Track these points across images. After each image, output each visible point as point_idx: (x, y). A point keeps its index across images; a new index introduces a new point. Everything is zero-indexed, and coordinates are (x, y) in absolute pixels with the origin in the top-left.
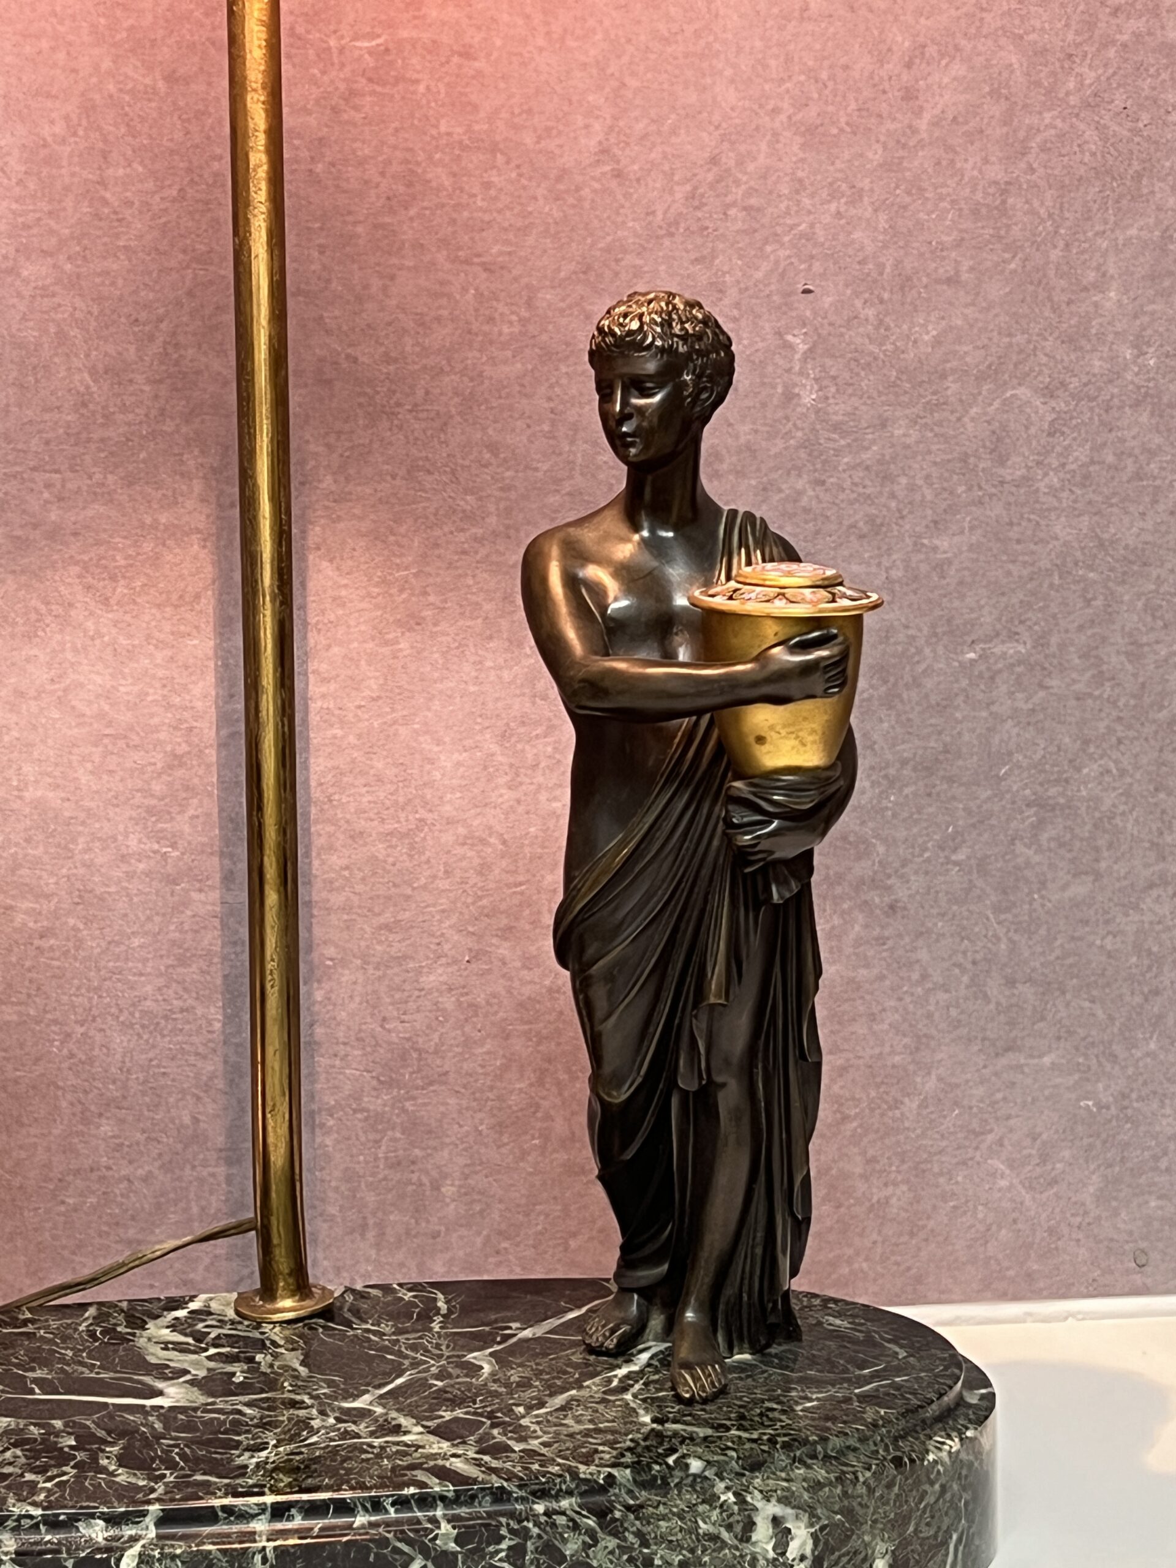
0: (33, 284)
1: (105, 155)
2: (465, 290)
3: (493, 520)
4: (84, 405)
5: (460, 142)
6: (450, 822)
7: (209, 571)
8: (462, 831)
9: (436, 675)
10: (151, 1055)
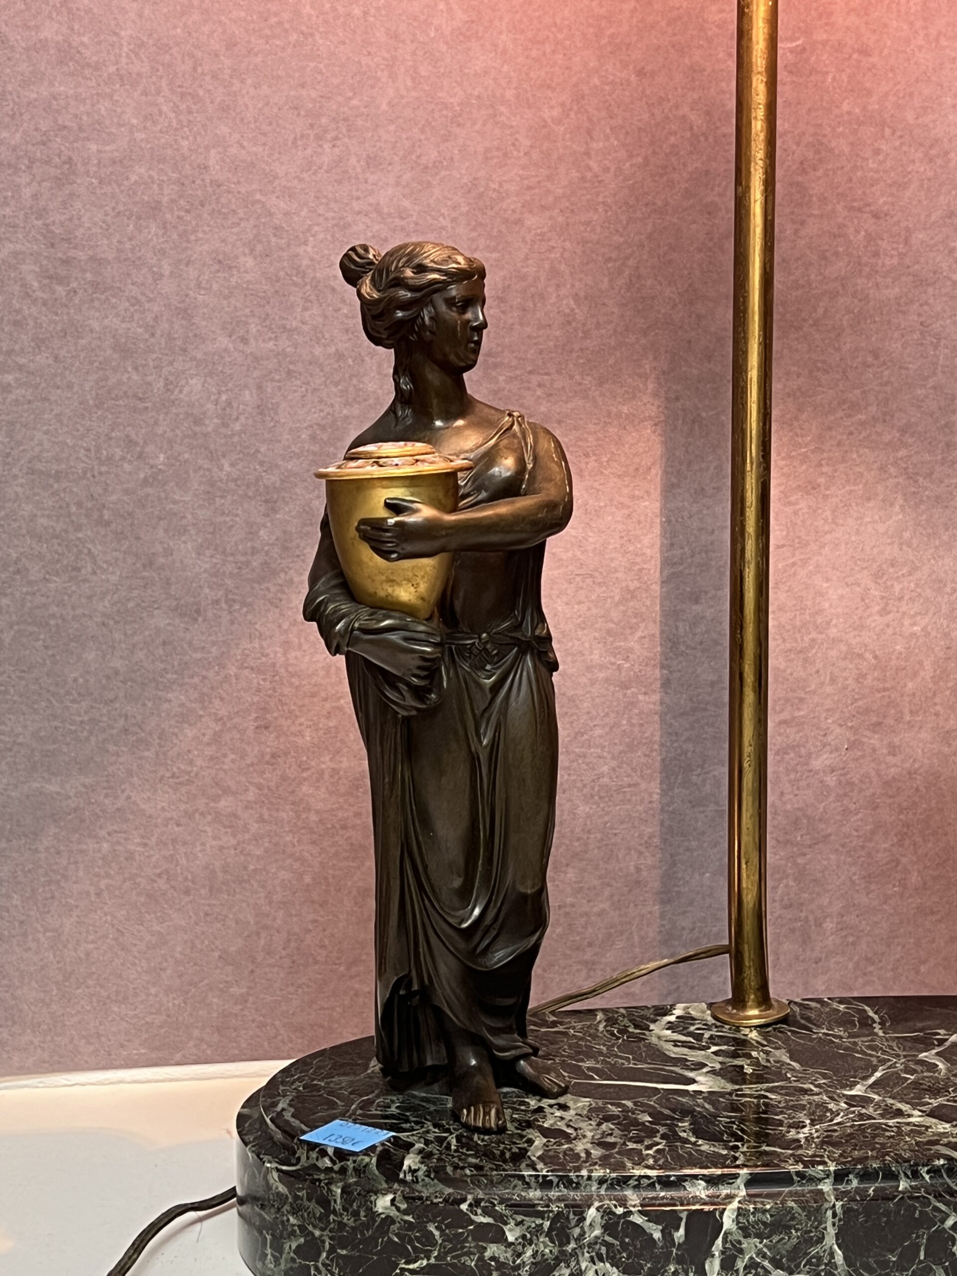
0: (533, 232)
1: (589, 132)
2: (857, 231)
3: (873, 409)
4: (569, 323)
5: (858, 118)
6: (835, 641)
7: (658, 450)
8: (844, 648)
9: (827, 528)
10: (606, 819)
